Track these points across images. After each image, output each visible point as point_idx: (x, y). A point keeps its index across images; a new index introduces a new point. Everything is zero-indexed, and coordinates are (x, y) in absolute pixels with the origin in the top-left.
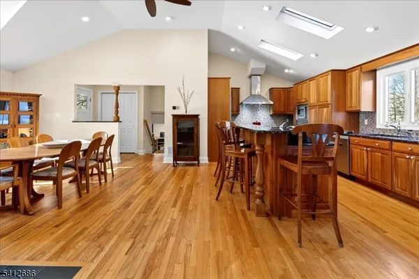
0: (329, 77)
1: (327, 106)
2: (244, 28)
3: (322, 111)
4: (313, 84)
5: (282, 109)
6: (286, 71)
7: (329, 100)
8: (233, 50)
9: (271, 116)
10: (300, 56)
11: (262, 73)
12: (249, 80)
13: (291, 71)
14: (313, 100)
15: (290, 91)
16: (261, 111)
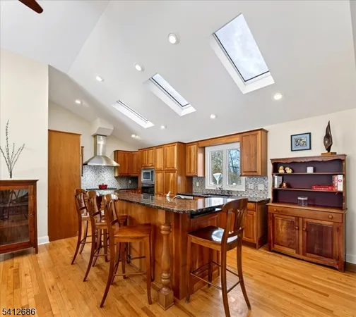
0: (176, 148)
1: (173, 171)
2: (103, 80)
3: (169, 175)
4: (159, 151)
5: (126, 172)
6: (133, 136)
7: (175, 166)
8: (78, 102)
9: (116, 177)
10: (150, 124)
11: (108, 134)
12: (93, 139)
13: (137, 137)
14: (159, 165)
15: (133, 155)
16: (105, 173)
